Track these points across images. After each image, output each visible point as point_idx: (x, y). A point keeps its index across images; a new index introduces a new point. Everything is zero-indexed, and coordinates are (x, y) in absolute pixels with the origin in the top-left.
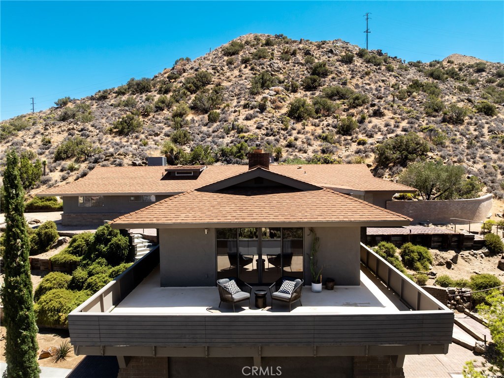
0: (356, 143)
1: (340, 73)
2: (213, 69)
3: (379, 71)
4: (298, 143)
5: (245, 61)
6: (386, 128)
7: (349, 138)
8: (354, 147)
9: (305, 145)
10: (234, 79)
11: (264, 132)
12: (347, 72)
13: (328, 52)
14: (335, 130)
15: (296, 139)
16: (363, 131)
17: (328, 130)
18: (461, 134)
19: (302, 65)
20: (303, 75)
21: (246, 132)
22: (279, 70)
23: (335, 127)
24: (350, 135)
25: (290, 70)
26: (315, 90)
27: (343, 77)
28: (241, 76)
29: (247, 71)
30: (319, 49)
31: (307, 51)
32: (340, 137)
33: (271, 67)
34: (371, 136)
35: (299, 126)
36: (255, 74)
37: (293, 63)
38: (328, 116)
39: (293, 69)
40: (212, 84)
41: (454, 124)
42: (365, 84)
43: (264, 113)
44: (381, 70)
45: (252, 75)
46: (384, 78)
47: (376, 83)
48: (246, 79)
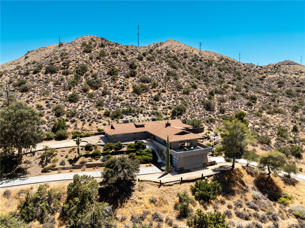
0: (161, 105)
1: (140, 66)
2: (85, 62)
3: (154, 65)
4: (144, 105)
5: (98, 58)
6: (168, 98)
7: (159, 102)
8: (162, 107)
9: (147, 106)
10: (97, 68)
11: (130, 100)
12: (142, 65)
13: (131, 53)
14: (152, 99)
15: (142, 104)
16: (161, 99)
17: (150, 99)
18: (190, 100)
19: (124, 62)
20: (126, 67)
21: (123, 101)
22: (115, 64)
23: (152, 98)
24: (158, 101)
25: (120, 64)
26: (135, 77)
27: (142, 68)
28: (100, 67)
29: (101, 63)
30: (127, 51)
31: (122, 52)
32: (156, 103)
33: (111, 62)
34: (165, 102)
35: (139, 97)
36: (105, 66)
37: (120, 60)
38: (147, 92)
39: (121, 64)
40: (88, 71)
41: (186, 94)
42: (151, 72)
43: (124, 91)
44: (154, 64)
45: (104, 67)
46: (157, 69)
47: (154, 72)
48: (102, 68)
